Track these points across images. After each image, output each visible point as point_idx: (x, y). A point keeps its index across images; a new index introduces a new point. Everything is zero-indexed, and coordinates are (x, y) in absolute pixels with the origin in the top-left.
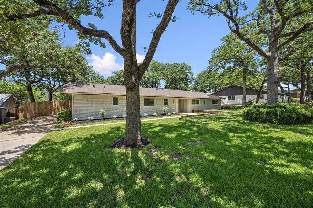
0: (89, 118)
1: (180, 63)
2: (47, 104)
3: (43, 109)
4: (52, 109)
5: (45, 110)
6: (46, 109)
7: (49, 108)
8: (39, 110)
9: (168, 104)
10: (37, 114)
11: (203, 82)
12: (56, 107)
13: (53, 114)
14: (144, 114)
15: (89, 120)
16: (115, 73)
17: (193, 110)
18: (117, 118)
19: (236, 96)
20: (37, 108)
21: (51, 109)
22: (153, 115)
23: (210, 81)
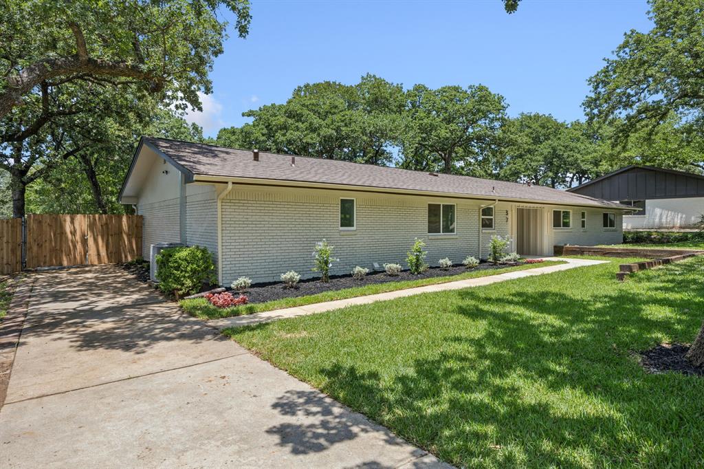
0: (283, 277)
1: (465, 88)
2: (46, 228)
3: (28, 245)
4: (61, 247)
5: (35, 248)
6: (40, 246)
7: (53, 244)
8: (13, 251)
9: (491, 226)
10: (8, 264)
11: (521, 156)
12: (78, 237)
13: (65, 263)
14: (441, 261)
15: (285, 282)
16: (250, 114)
17: (555, 247)
18: (368, 274)
19: (647, 201)
20: (8, 242)
21: (58, 248)
22: (465, 262)
23: (546, 152)
